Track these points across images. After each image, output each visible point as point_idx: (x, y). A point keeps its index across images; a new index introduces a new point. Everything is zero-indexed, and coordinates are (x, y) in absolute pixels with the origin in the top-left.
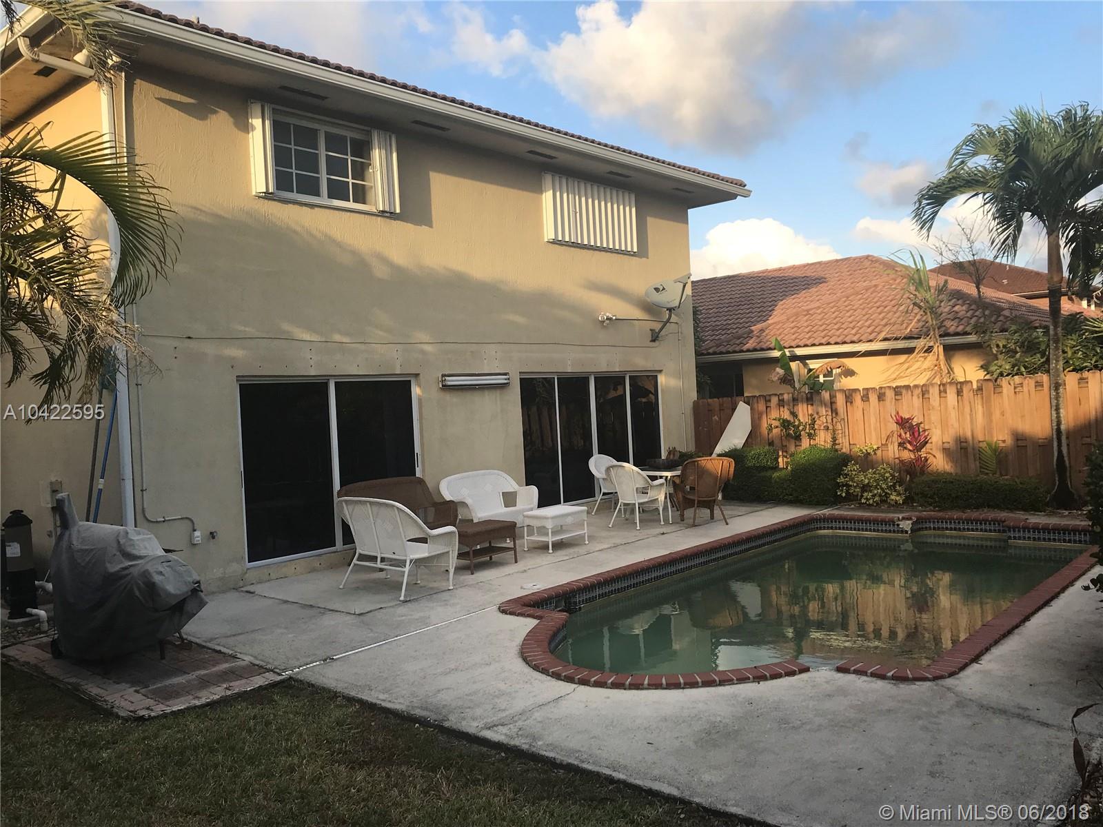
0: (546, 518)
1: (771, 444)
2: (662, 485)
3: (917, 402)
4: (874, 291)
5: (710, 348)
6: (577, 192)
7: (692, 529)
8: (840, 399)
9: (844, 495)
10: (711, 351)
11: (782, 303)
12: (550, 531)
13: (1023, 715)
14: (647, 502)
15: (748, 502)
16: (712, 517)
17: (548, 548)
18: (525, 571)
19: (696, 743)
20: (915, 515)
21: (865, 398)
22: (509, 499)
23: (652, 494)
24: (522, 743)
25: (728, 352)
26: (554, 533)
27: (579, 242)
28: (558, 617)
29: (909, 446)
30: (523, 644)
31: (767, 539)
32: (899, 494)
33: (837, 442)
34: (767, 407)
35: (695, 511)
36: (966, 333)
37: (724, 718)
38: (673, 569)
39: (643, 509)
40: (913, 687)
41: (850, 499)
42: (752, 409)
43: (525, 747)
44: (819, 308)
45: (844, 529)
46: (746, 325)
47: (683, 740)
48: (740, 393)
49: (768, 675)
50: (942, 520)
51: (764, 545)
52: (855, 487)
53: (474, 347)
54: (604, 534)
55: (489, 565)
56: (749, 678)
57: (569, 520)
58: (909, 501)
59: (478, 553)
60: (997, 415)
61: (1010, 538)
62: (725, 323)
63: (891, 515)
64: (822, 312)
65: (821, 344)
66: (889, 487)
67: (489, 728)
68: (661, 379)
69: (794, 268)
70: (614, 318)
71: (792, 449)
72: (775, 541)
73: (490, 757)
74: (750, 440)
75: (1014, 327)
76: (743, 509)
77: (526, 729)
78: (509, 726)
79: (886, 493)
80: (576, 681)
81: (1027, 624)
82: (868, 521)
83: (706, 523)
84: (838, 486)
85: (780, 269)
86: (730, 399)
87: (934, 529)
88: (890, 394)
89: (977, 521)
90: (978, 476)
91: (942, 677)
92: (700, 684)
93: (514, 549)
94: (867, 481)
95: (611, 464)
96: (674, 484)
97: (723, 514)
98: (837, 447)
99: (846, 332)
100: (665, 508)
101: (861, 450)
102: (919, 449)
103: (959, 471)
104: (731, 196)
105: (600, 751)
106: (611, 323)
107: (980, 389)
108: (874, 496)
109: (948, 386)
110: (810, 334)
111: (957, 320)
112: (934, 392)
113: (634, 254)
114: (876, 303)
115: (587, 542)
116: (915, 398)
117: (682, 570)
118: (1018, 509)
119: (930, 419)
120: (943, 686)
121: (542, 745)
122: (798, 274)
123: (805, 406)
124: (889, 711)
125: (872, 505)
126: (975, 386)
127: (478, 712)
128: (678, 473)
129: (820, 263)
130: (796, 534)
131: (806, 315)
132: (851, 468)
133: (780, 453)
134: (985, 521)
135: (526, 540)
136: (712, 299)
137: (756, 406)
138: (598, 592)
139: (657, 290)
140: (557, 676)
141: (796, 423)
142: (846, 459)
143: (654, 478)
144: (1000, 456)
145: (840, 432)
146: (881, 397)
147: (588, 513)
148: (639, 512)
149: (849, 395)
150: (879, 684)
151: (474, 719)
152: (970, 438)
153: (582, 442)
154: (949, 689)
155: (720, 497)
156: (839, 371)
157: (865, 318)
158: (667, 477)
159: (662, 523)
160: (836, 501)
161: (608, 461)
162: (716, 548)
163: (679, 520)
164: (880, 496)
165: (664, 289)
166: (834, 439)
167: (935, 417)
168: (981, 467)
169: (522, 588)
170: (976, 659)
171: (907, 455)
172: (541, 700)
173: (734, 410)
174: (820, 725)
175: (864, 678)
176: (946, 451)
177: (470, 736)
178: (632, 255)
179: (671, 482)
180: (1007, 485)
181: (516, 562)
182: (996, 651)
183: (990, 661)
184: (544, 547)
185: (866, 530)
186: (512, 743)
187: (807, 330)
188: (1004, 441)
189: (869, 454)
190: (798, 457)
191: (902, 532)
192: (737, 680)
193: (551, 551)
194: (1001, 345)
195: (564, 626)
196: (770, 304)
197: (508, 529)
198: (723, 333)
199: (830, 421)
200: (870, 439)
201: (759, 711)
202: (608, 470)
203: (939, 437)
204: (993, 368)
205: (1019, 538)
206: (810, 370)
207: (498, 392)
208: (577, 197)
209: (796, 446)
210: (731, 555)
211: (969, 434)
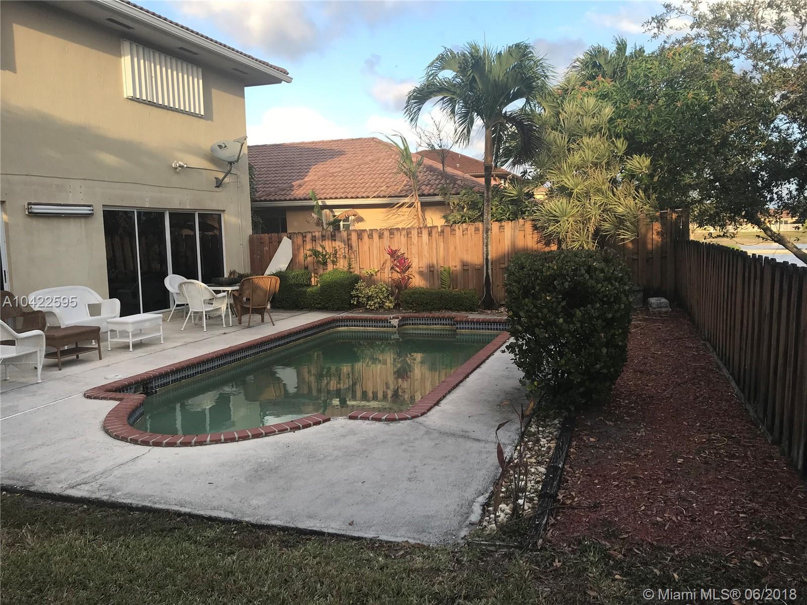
0: (127, 323)
1: (306, 268)
2: (224, 297)
3: (403, 239)
4: (377, 163)
5: (263, 196)
6: (152, 60)
7: (248, 329)
8: (354, 237)
9: (355, 303)
10: (262, 199)
11: (314, 167)
12: (130, 334)
13: (465, 436)
14: (212, 311)
15: (289, 310)
16: (263, 321)
17: (128, 347)
18: (108, 366)
19: (246, 479)
20: (400, 315)
21: (371, 236)
22: (94, 309)
23: (216, 305)
24: (103, 496)
25: (275, 200)
26: (134, 336)
27: (155, 102)
28: (137, 397)
29: (397, 269)
30: (105, 420)
31: (302, 335)
32: (391, 302)
33: (351, 267)
34: (303, 241)
35: (250, 318)
36: (435, 195)
37: (268, 459)
38: (232, 358)
39: (209, 316)
40: (399, 424)
41: (359, 306)
42: (293, 242)
43: (105, 498)
44: (340, 172)
45: (355, 326)
46: (289, 182)
47: (237, 478)
48: (285, 230)
49: (301, 426)
50: (418, 318)
51: (300, 339)
52: (363, 297)
53: (59, 181)
54: (177, 335)
55: (77, 362)
56: (287, 429)
57: (147, 325)
58: (397, 306)
59: (64, 353)
60: (452, 249)
61: (457, 328)
62: (273, 179)
63: (386, 316)
64: (342, 175)
65: (341, 198)
66: (385, 298)
67: (73, 488)
68: (225, 218)
69: (323, 142)
70: (185, 166)
71: (321, 272)
72: (308, 336)
73: (73, 510)
74: (291, 265)
75: (464, 191)
76: (286, 315)
77: (106, 484)
78: (91, 484)
79: (383, 302)
80: (151, 444)
81: (467, 379)
82: (371, 320)
83: (259, 325)
84: (352, 297)
85: (313, 143)
86: (277, 234)
87: (412, 324)
88: (386, 234)
89: (438, 318)
90: (440, 289)
91: (417, 417)
92: (251, 437)
93: (99, 348)
94: (370, 293)
95: (183, 281)
96: (234, 297)
97: (271, 318)
98: (351, 270)
99: (358, 190)
100: (227, 315)
101: (367, 272)
102: (404, 272)
103: (428, 287)
104: (277, 81)
105: (170, 494)
106: (182, 170)
107: (442, 231)
108: (375, 303)
109: (423, 229)
110: (334, 190)
111: (429, 186)
112: (414, 233)
113: (201, 117)
114: (378, 171)
115: (162, 342)
116: (402, 236)
117: (239, 359)
118: (462, 310)
119: (411, 252)
120: (417, 422)
121: (120, 495)
122: (325, 147)
123: (330, 242)
124: (383, 442)
125: (373, 310)
126: (439, 230)
127: (63, 476)
128: (237, 288)
129: (341, 140)
130: (323, 331)
131: (331, 177)
132: (360, 284)
133: (313, 275)
134: (443, 318)
135: (111, 341)
136: (263, 161)
137: (295, 240)
138: (171, 378)
139: (220, 147)
140: (135, 442)
141: (324, 253)
142: (357, 279)
143: (218, 292)
144: (452, 277)
145: (354, 259)
146: (381, 236)
147: (164, 320)
148: (206, 318)
149: (360, 234)
150: (378, 425)
151: (59, 482)
152: (436, 264)
153: (159, 265)
154: (420, 424)
155: (269, 307)
156: (353, 218)
157: (371, 181)
158: (228, 291)
159: (225, 326)
160: (351, 307)
161: (180, 279)
162: (265, 342)
163: (238, 324)
164: (379, 303)
165: (226, 146)
166: (350, 265)
167: (414, 250)
168: (441, 284)
169: (105, 378)
170: (437, 404)
171: (396, 276)
172: (119, 461)
173: (280, 242)
174: (337, 456)
175: (367, 422)
176: (421, 273)
177: (55, 495)
178: (200, 118)
179: (232, 295)
180: (456, 295)
181: (100, 359)
182: (449, 398)
183: (446, 404)
184: (126, 347)
185: (370, 326)
186: (94, 496)
187: (332, 187)
188: (455, 267)
189: (372, 275)
190: (324, 277)
191: (392, 327)
192: (278, 431)
193: (131, 349)
194: (456, 203)
195: (142, 404)
196: (306, 167)
197: (94, 333)
198: (272, 186)
199: (347, 252)
200: (373, 265)
201: (294, 451)
202: (181, 285)
203: (417, 264)
204: (450, 218)
205: (463, 328)
206: (334, 216)
207: (83, 221)
208: (152, 65)
209: (324, 269)
210: (276, 347)
211: (435, 262)
